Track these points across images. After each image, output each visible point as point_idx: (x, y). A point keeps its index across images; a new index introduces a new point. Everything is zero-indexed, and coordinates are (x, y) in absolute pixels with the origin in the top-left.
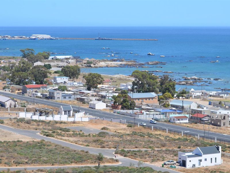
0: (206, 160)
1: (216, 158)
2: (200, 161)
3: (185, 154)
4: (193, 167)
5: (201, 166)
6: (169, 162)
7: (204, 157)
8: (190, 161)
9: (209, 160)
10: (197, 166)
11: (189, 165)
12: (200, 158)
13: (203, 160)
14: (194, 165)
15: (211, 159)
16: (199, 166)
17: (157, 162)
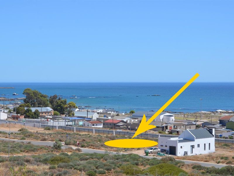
0: (199, 146)
1: (209, 144)
2: (192, 148)
3: (170, 139)
4: (184, 155)
5: (194, 154)
6: (152, 149)
7: (197, 141)
8: (181, 147)
9: (202, 146)
10: (189, 154)
11: (180, 153)
12: (192, 143)
13: (196, 146)
14: (186, 153)
15: (205, 144)
16: (192, 154)
17: (131, 151)
